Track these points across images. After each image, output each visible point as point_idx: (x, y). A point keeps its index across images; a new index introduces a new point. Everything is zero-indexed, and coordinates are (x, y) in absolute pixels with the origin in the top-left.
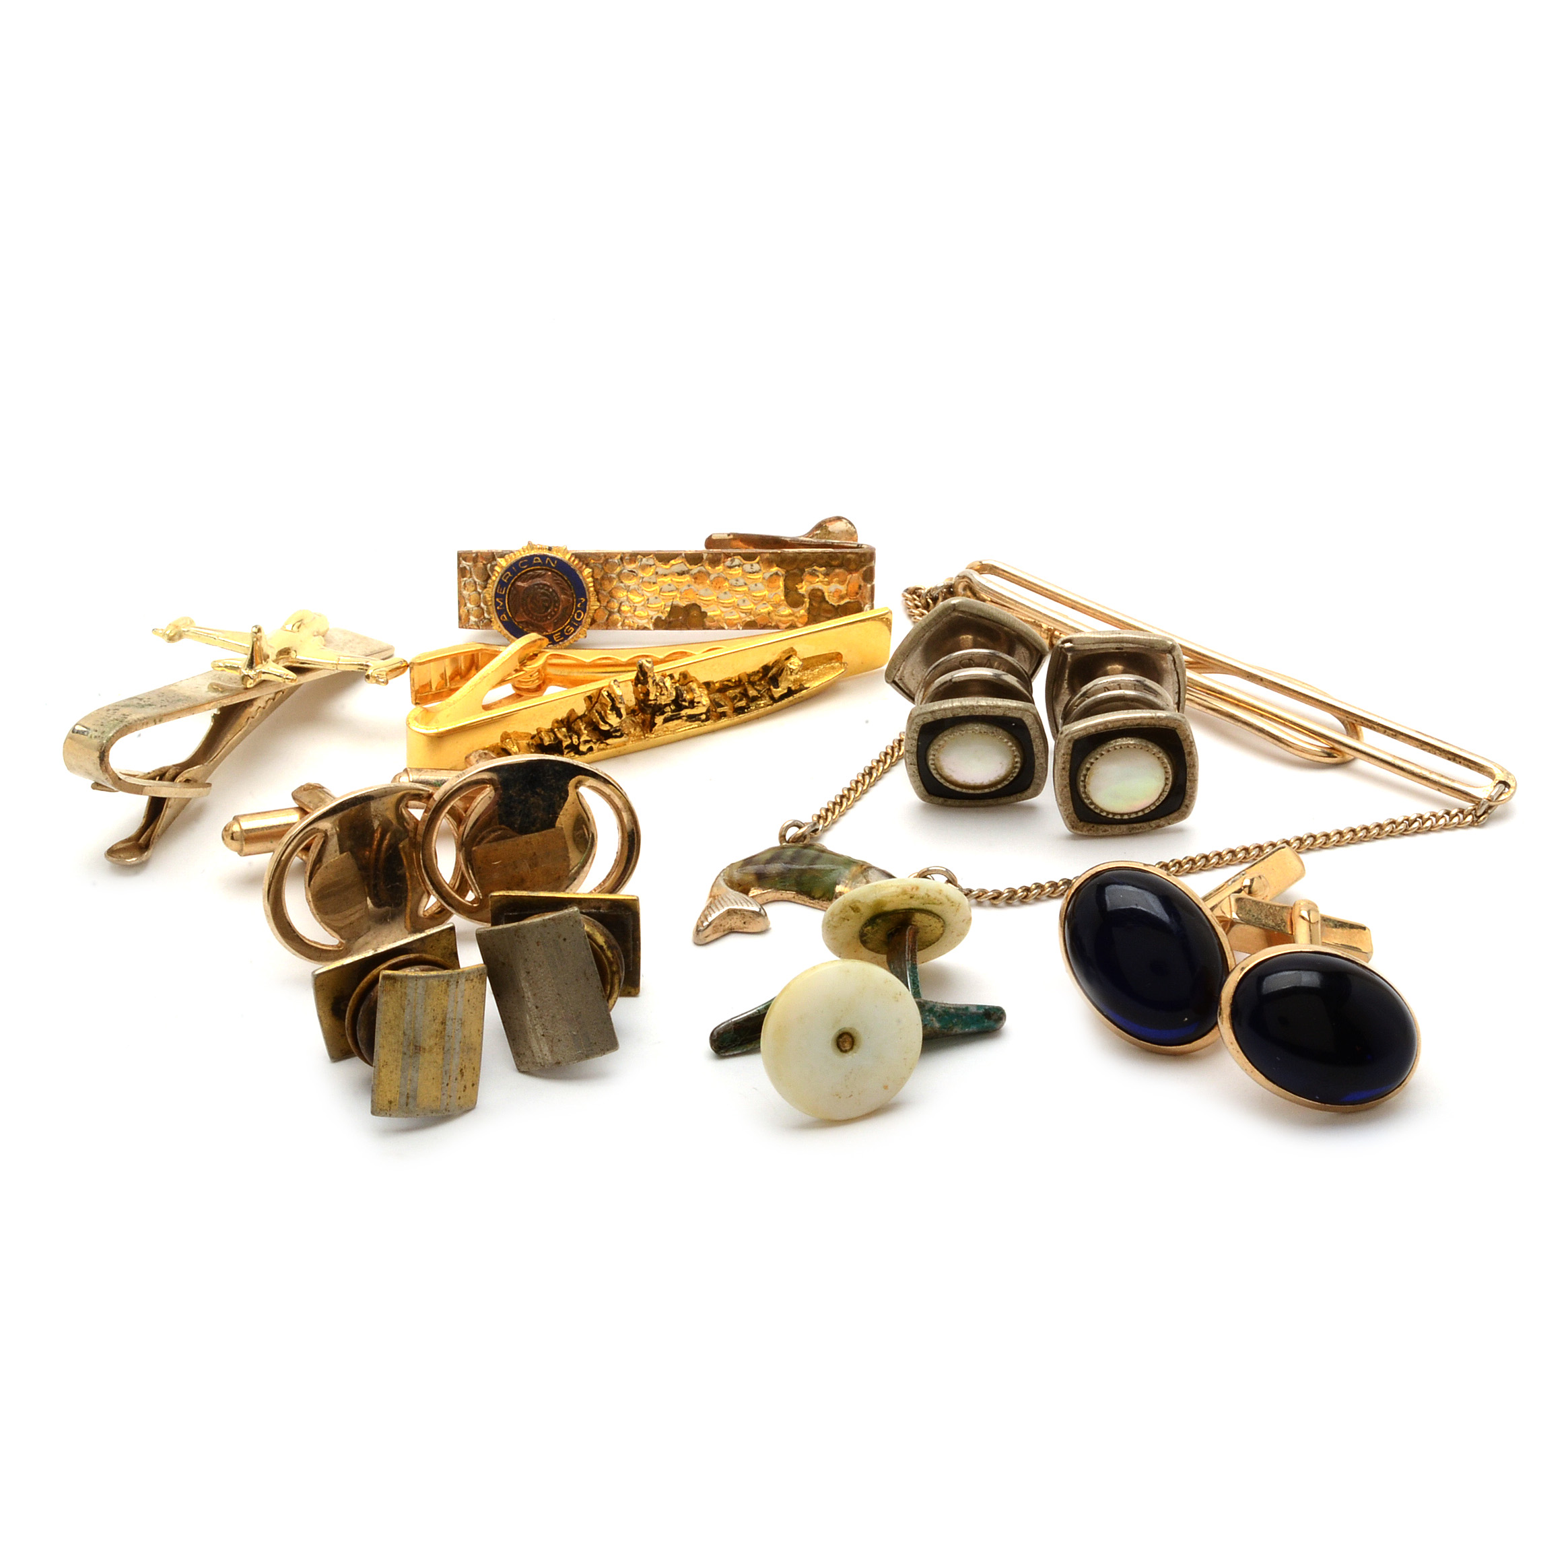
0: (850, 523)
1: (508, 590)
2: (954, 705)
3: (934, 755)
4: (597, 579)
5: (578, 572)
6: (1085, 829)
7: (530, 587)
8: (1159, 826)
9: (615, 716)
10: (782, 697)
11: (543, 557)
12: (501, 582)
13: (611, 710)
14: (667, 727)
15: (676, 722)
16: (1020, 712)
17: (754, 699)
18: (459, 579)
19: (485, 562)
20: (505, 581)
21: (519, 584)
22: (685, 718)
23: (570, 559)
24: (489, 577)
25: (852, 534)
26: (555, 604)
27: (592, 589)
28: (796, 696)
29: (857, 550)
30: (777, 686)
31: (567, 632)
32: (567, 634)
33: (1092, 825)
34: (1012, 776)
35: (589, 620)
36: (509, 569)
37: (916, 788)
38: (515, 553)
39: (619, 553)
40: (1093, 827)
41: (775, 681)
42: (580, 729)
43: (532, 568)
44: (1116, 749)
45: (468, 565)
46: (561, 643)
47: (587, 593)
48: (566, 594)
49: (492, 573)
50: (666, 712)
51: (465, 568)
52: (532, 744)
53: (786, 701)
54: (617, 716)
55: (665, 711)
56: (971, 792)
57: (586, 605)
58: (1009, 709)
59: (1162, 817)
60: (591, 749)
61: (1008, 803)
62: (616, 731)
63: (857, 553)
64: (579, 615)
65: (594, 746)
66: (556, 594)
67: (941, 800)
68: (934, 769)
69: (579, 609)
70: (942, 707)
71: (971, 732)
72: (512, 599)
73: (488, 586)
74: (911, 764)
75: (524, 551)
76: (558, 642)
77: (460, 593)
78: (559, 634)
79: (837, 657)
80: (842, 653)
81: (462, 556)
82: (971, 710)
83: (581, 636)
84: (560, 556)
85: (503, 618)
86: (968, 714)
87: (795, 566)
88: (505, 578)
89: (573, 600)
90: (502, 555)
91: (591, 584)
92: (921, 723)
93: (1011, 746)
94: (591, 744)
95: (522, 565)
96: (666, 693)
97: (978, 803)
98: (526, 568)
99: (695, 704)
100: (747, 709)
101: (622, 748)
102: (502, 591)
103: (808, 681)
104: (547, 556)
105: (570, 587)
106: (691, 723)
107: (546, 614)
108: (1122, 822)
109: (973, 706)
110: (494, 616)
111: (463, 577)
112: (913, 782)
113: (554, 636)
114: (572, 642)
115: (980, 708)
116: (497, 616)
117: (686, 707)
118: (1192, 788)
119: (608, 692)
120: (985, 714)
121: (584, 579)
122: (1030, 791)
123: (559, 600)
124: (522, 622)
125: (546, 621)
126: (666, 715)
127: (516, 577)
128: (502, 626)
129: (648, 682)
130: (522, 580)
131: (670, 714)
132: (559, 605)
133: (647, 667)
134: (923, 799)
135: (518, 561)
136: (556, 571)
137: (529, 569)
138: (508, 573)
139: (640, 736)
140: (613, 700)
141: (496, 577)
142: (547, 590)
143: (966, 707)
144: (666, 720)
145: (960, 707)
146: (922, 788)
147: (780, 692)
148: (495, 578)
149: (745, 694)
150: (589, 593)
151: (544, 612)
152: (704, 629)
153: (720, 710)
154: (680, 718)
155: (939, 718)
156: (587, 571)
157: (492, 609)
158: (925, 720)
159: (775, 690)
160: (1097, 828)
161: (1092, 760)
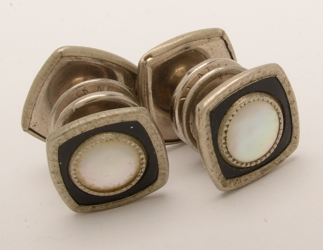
2: (80, 123)
3: (75, 170)
6: (232, 184)
8: (281, 162)
16: (134, 115)
33: (236, 179)
34: (142, 172)
37: (67, 203)
40: (237, 180)
44: (241, 107)
56: (112, 194)
58: (125, 114)
59: (281, 153)
61: (142, 197)
67: (90, 207)
68: (78, 182)
70: (71, 127)
71: (99, 142)
74: (58, 183)
82: (95, 124)
86: (93, 128)
92: (58, 146)
93: (135, 146)
97: (120, 203)
108: (258, 167)
109: (96, 120)
112: (64, 198)
115: (101, 120)
118: (296, 121)
120: (107, 124)
122: (159, 181)
134: (75, 210)
143: (90, 122)
145: (85, 124)
146: (73, 201)
155: (71, 137)
158: (60, 142)
160: (240, 180)
161: (227, 123)
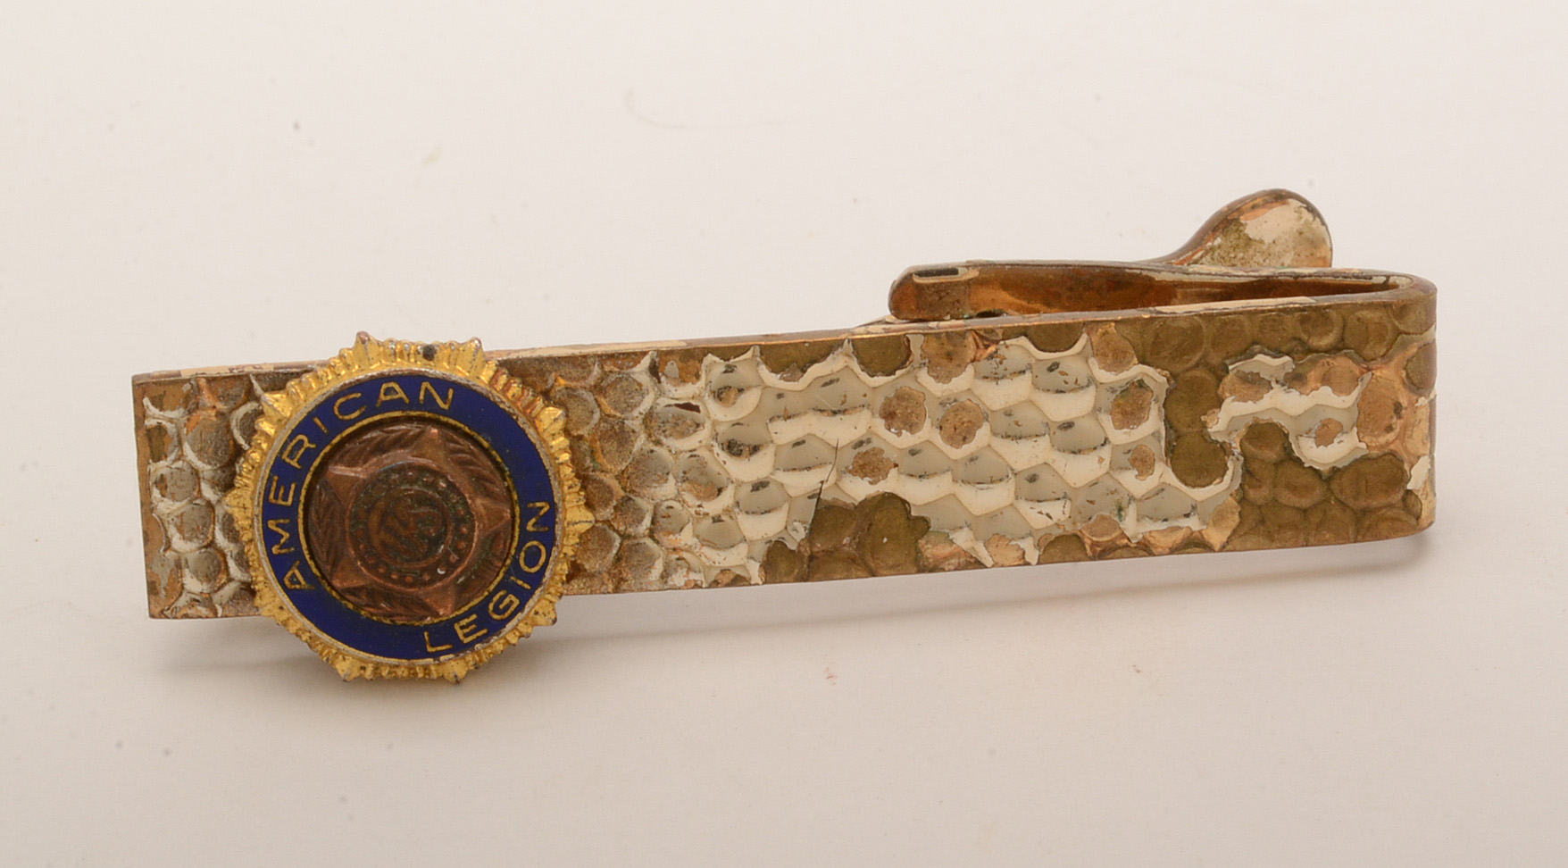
0: (1311, 209)
1: (304, 492)
4: (580, 438)
5: (521, 422)
7: (375, 481)
11: (411, 381)
12: (279, 467)
18: (142, 466)
19: (221, 406)
20: (294, 463)
21: (340, 470)
23: (494, 379)
24: (239, 452)
25: (1314, 242)
26: (457, 529)
27: (568, 471)
29: (1384, 296)
31: (496, 610)
32: (496, 617)
35: (564, 568)
36: (305, 426)
38: (320, 373)
39: (644, 354)
43: (377, 418)
45: (171, 421)
46: (478, 646)
47: (555, 484)
48: (488, 494)
49: (249, 442)
51: (160, 427)
57: (554, 523)
63: (1385, 306)
64: (533, 557)
66: (461, 494)
69: (533, 536)
72: (320, 521)
73: (239, 481)
75: (348, 367)
76: (471, 645)
77: (147, 507)
78: (474, 617)
81: (150, 390)
83: (539, 619)
84: (460, 374)
85: (293, 579)
87: (1196, 358)
88: (291, 456)
89: (513, 510)
90: (279, 380)
91: (566, 457)
95: (346, 408)
98: (357, 420)
102: (285, 498)
104: (421, 377)
105: (502, 472)
107: (431, 560)
110: (264, 574)
111: (157, 459)
113: (457, 627)
114: (514, 641)
116: (271, 576)
121: (543, 441)
123: (468, 518)
124: (354, 591)
125: (432, 582)
127: (328, 449)
128: (286, 600)
130: (347, 457)
132: (472, 530)
135: (331, 400)
136: (452, 421)
137: (365, 422)
138: (300, 437)
141: (264, 454)
142: (427, 485)
148: (259, 458)
150: (561, 484)
151: (425, 557)
152: (921, 570)
156: (550, 416)
157: (258, 552)
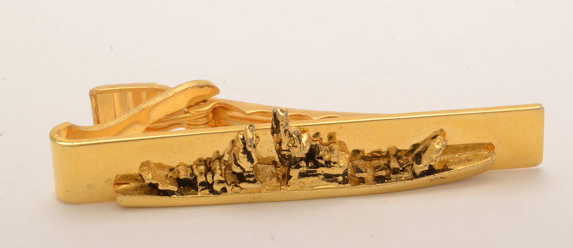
9: (247, 159)
10: (424, 174)
13: (243, 153)
14: (303, 183)
15: (311, 179)
17: (395, 171)
22: (322, 177)
28: (438, 175)
30: (419, 163)
41: (418, 158)
42: (215, 169)
50: (301, 167)
52: (171, 177)
53: (426, 178)
54: (248, 160)
55: (301, 165)
60: (224, 190)
62: (250, 176)
65: (228, 188)
79: (490, 147)
80: (493, 143)
94: (224, 185)
96: (299, 146)
99: (332, 164)
100: (388, 179)
101: (256, 195)
103: (453, 163)
106: (327, 183)
117: (322, 166)
119: (243, 136)
126: (301, 169)
129: (280, 131)
131: (305, 169)
133: (280, 115)
139: (277, 186)
140: (245, 144)
144: (302, 175)
147: (421, 168)
149: (388, 166)
153: (359, 175)
154: (317, 175)
159: (416, 165)
